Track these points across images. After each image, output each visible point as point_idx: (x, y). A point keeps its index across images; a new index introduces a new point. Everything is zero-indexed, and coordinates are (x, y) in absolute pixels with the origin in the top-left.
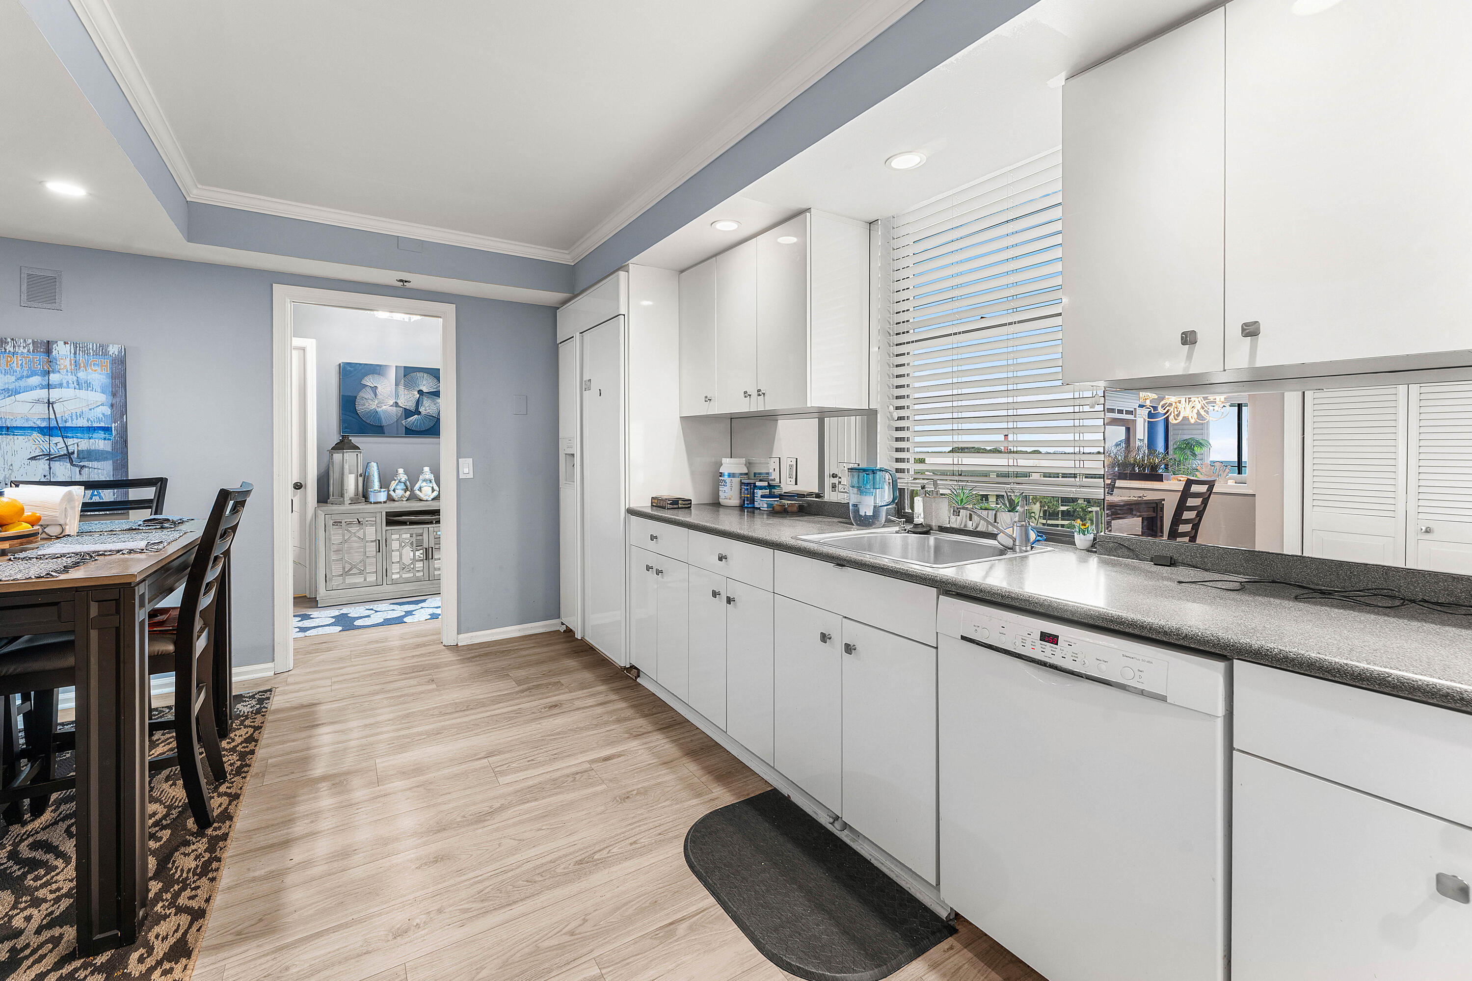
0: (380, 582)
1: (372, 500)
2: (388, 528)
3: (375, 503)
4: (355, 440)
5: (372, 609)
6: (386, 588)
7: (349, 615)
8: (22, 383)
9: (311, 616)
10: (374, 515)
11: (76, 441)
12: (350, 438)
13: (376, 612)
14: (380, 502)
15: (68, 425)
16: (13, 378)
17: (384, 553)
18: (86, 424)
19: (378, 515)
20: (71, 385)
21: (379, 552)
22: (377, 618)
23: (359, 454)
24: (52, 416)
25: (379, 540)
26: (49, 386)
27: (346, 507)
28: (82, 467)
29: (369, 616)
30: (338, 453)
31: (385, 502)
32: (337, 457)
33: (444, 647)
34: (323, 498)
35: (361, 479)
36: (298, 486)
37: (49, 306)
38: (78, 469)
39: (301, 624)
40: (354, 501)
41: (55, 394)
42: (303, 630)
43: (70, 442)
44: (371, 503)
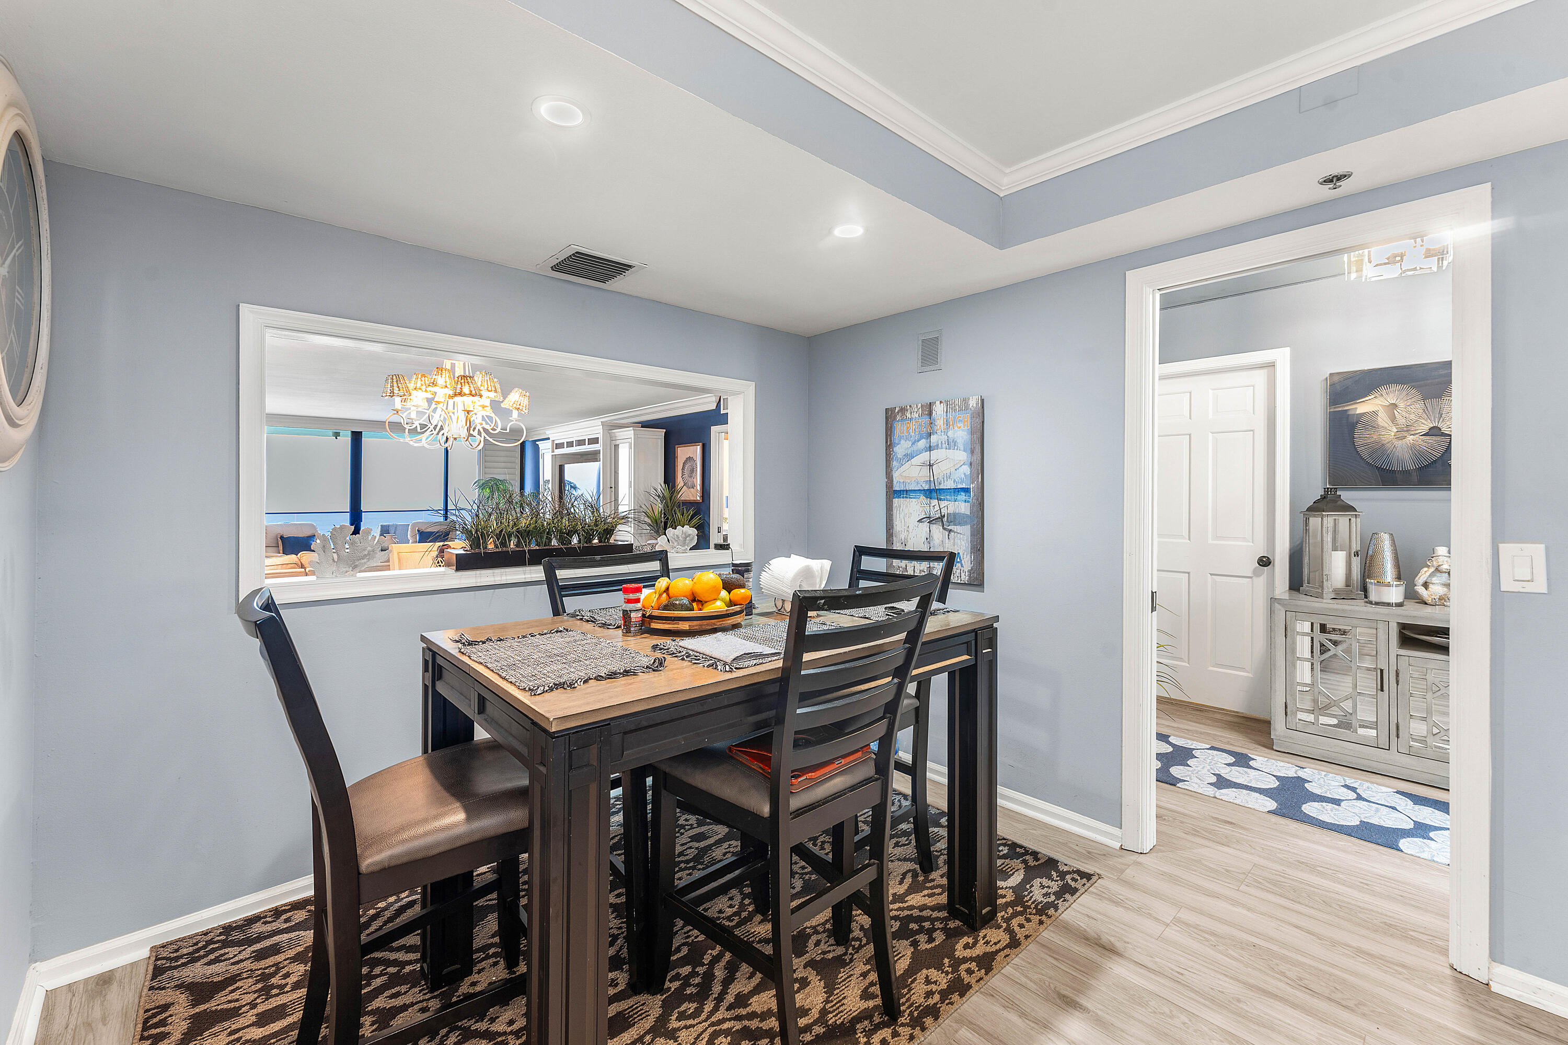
0: (1383, 742)
1: (1373, 597)
2: (1402, 652)
3: (1377, 604)
4: (1347, 496)
5: (1354, 789)
6: (1393, 756)
7: (1306, 785)
8: (915, 448)
9: (1251, 763)
10: (1374, 625)
11: (946, 503)
12: (1338, 493)
13: (1359, 798)
14: (1389, 604)
15: (941, 487)
16: (910, 443)
17: (1393, 695)
18: (953, 486)
19: (1381, 626)
20: (944, 446)
21: (1382, 690)
22: (1350, 815)
23: (1353, 520)
24: (932, 479)
25: (1382, 671)
26: (930, 449)
27: (1327, 603)
28: (950, 531)
29: (1337, 802)
30: (1315, 516)
31: (1400, 605)
32: (1315, 521)
33: (1448, 972)
34: (1295, 585)
35: (1356, 562)
36: (1265, 562)
37: (932, 368)
38: (947, 533)
39: (1226, 772)
40: (1339, 595)
41: (935, 455)
42: (1222, 783)
43: (943, 504)
44: (1371, 603)
